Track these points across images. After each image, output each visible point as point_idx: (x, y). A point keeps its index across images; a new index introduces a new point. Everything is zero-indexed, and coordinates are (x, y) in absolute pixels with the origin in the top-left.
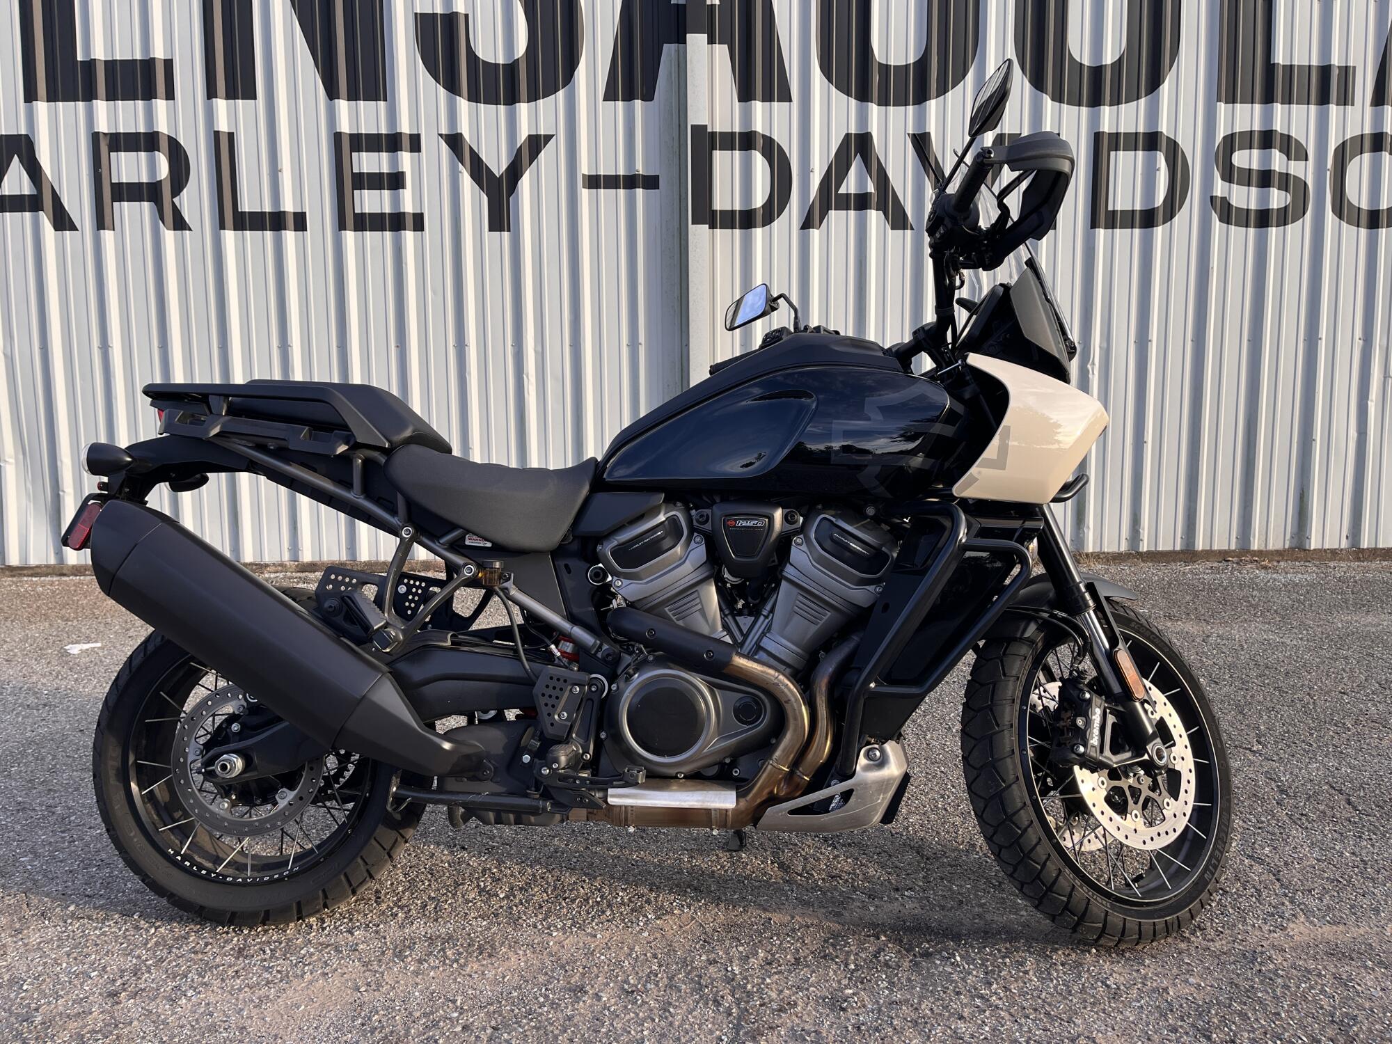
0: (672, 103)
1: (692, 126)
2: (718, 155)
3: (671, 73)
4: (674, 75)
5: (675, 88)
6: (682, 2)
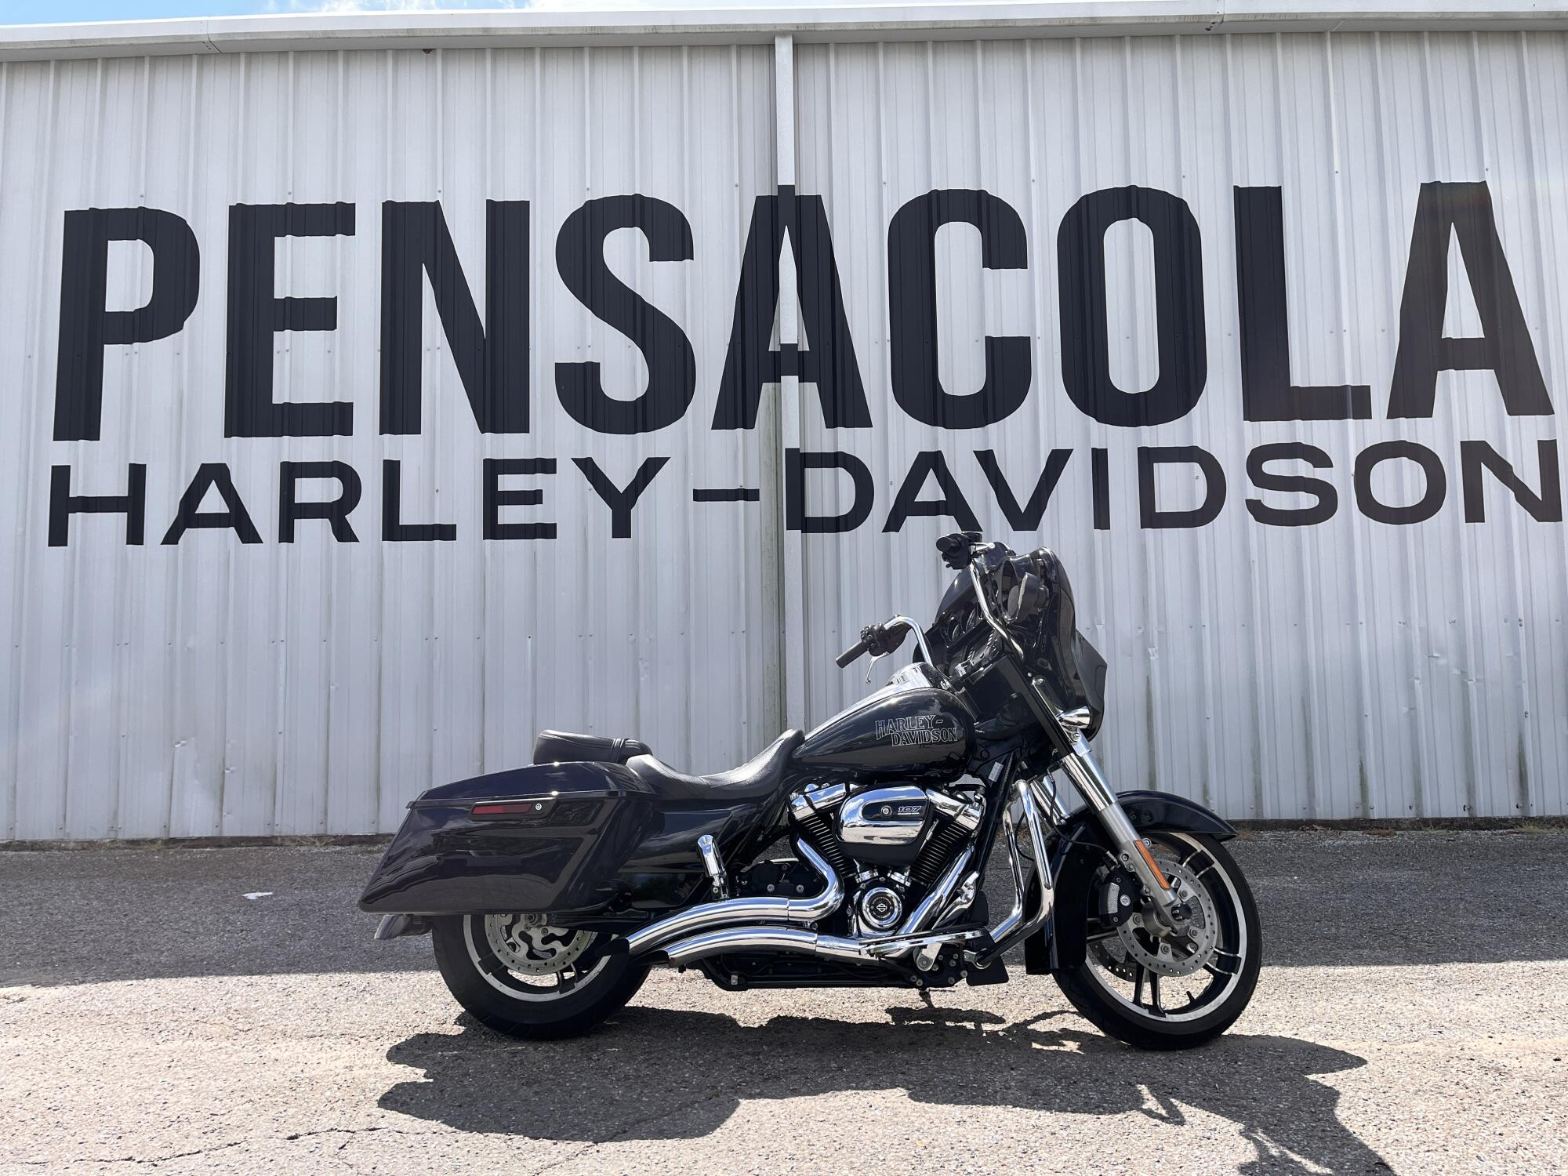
0: (769, 430)
1: (786, 449)
2: (809, 471)
3: (769, 407)
4: (771, 408)
5: (772, 417)
6: (778, 349)
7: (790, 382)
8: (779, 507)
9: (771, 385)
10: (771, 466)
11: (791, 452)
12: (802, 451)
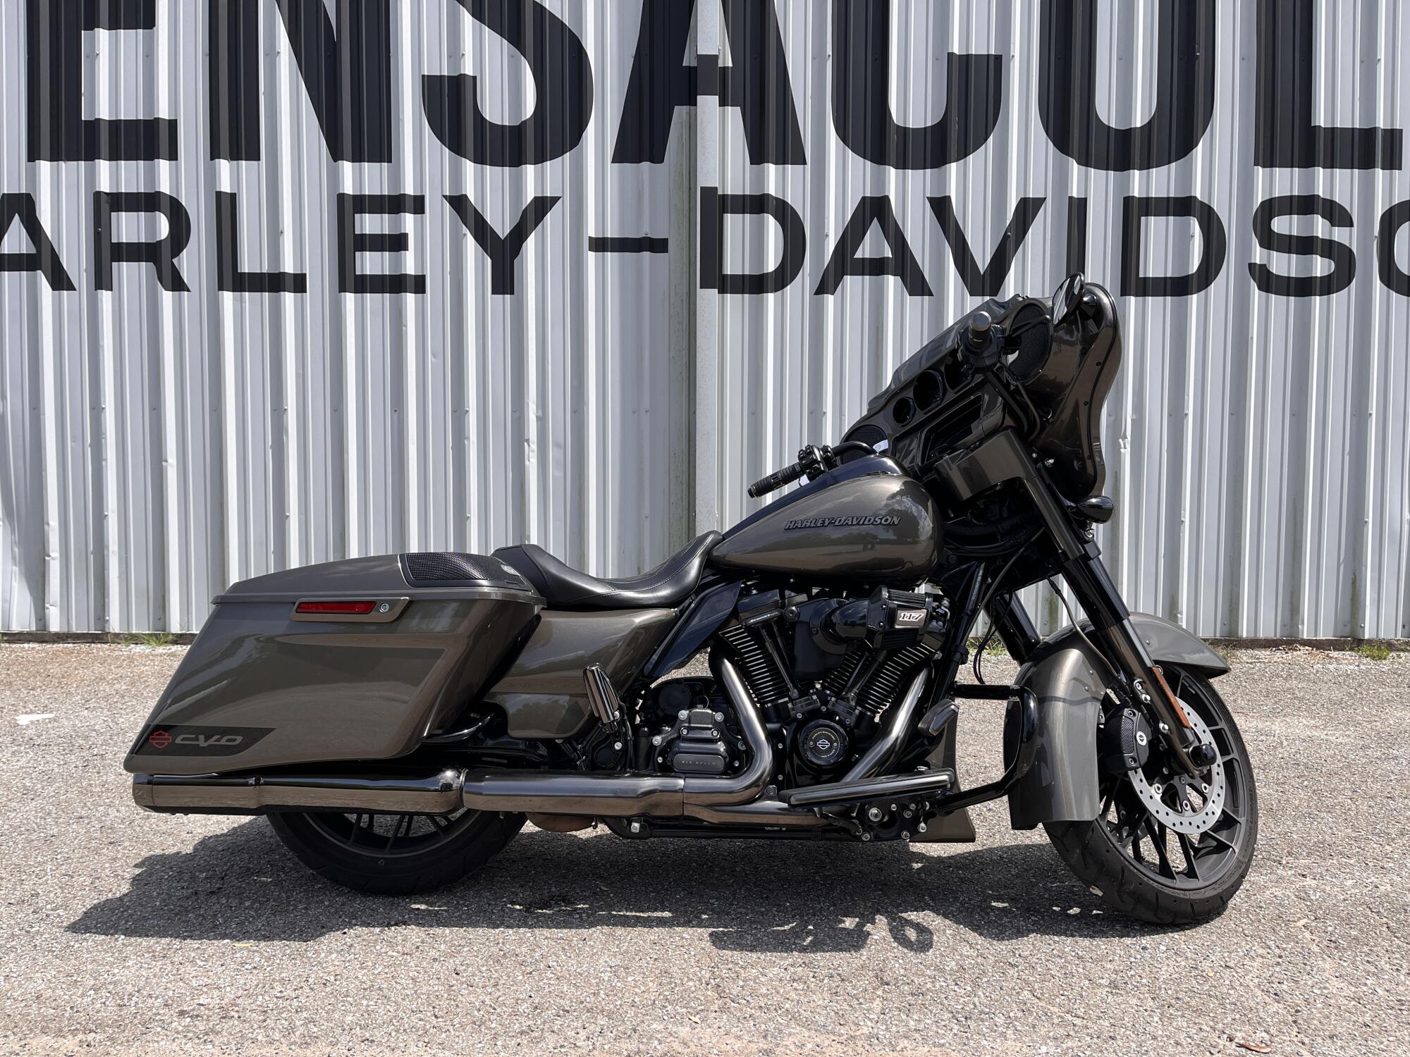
0: (682, 165)
1: (701, 188)
3: (682, 136)
4: (684, 137)
5: (686, 150)
6: (694, 64)
7: (708, 104)
8: (692, 261)
9: (685, 108)
10: (683, 210)
11: (709, 192)
12: (720, 192)
